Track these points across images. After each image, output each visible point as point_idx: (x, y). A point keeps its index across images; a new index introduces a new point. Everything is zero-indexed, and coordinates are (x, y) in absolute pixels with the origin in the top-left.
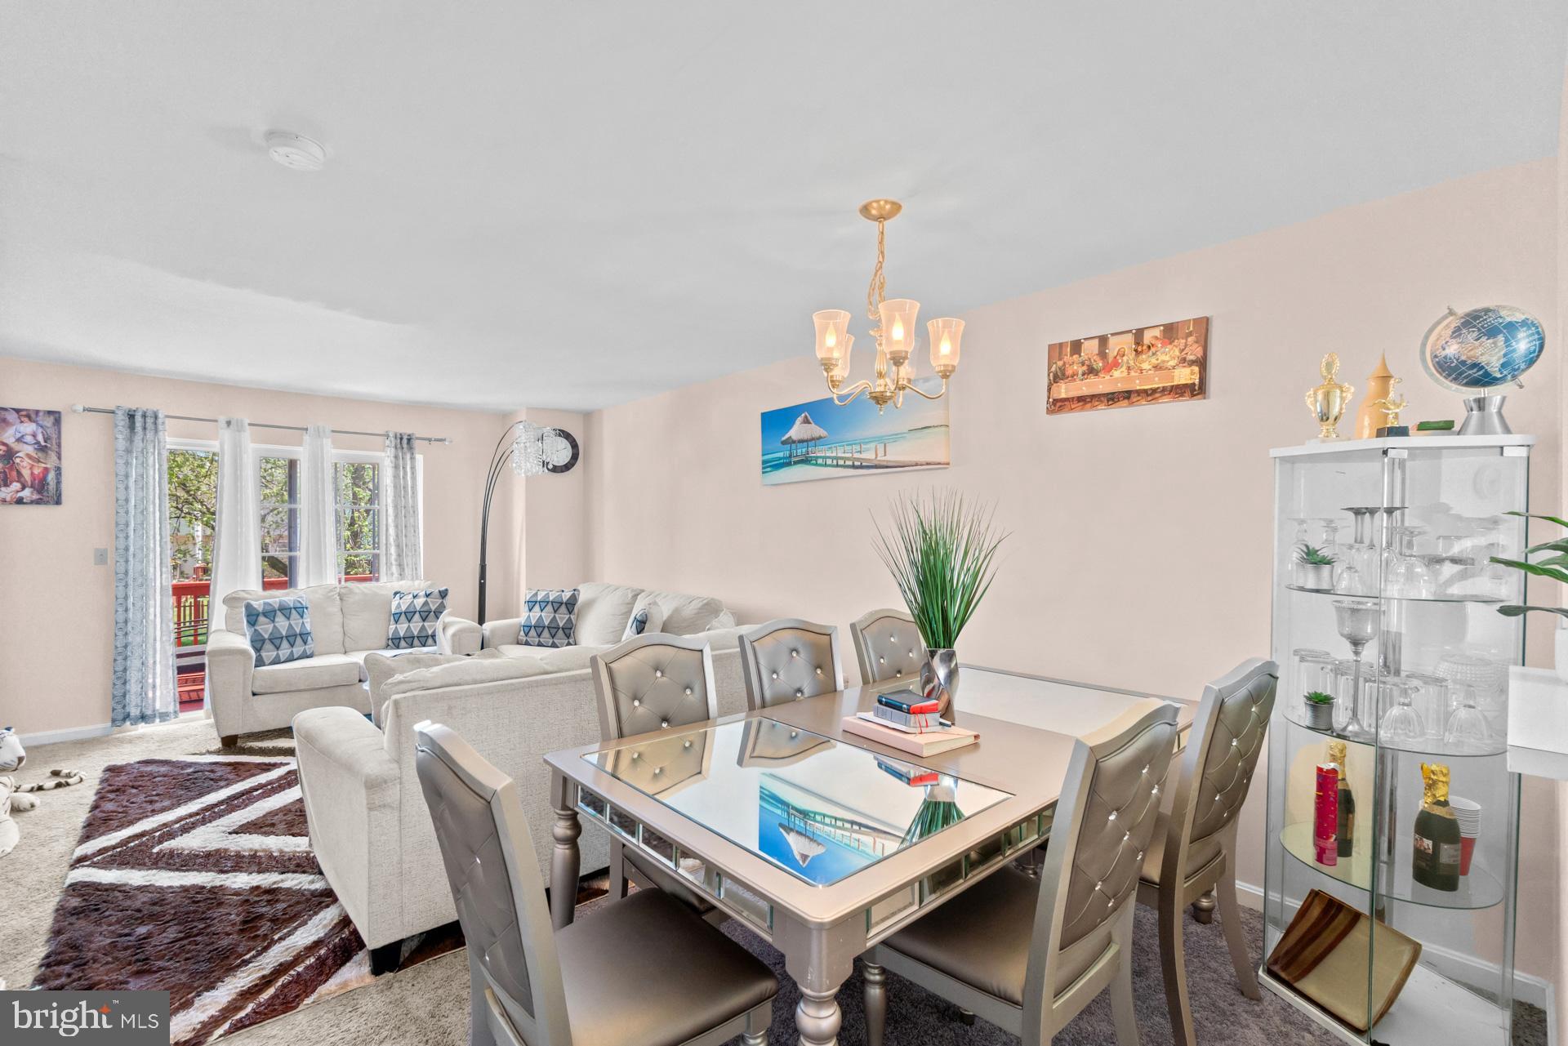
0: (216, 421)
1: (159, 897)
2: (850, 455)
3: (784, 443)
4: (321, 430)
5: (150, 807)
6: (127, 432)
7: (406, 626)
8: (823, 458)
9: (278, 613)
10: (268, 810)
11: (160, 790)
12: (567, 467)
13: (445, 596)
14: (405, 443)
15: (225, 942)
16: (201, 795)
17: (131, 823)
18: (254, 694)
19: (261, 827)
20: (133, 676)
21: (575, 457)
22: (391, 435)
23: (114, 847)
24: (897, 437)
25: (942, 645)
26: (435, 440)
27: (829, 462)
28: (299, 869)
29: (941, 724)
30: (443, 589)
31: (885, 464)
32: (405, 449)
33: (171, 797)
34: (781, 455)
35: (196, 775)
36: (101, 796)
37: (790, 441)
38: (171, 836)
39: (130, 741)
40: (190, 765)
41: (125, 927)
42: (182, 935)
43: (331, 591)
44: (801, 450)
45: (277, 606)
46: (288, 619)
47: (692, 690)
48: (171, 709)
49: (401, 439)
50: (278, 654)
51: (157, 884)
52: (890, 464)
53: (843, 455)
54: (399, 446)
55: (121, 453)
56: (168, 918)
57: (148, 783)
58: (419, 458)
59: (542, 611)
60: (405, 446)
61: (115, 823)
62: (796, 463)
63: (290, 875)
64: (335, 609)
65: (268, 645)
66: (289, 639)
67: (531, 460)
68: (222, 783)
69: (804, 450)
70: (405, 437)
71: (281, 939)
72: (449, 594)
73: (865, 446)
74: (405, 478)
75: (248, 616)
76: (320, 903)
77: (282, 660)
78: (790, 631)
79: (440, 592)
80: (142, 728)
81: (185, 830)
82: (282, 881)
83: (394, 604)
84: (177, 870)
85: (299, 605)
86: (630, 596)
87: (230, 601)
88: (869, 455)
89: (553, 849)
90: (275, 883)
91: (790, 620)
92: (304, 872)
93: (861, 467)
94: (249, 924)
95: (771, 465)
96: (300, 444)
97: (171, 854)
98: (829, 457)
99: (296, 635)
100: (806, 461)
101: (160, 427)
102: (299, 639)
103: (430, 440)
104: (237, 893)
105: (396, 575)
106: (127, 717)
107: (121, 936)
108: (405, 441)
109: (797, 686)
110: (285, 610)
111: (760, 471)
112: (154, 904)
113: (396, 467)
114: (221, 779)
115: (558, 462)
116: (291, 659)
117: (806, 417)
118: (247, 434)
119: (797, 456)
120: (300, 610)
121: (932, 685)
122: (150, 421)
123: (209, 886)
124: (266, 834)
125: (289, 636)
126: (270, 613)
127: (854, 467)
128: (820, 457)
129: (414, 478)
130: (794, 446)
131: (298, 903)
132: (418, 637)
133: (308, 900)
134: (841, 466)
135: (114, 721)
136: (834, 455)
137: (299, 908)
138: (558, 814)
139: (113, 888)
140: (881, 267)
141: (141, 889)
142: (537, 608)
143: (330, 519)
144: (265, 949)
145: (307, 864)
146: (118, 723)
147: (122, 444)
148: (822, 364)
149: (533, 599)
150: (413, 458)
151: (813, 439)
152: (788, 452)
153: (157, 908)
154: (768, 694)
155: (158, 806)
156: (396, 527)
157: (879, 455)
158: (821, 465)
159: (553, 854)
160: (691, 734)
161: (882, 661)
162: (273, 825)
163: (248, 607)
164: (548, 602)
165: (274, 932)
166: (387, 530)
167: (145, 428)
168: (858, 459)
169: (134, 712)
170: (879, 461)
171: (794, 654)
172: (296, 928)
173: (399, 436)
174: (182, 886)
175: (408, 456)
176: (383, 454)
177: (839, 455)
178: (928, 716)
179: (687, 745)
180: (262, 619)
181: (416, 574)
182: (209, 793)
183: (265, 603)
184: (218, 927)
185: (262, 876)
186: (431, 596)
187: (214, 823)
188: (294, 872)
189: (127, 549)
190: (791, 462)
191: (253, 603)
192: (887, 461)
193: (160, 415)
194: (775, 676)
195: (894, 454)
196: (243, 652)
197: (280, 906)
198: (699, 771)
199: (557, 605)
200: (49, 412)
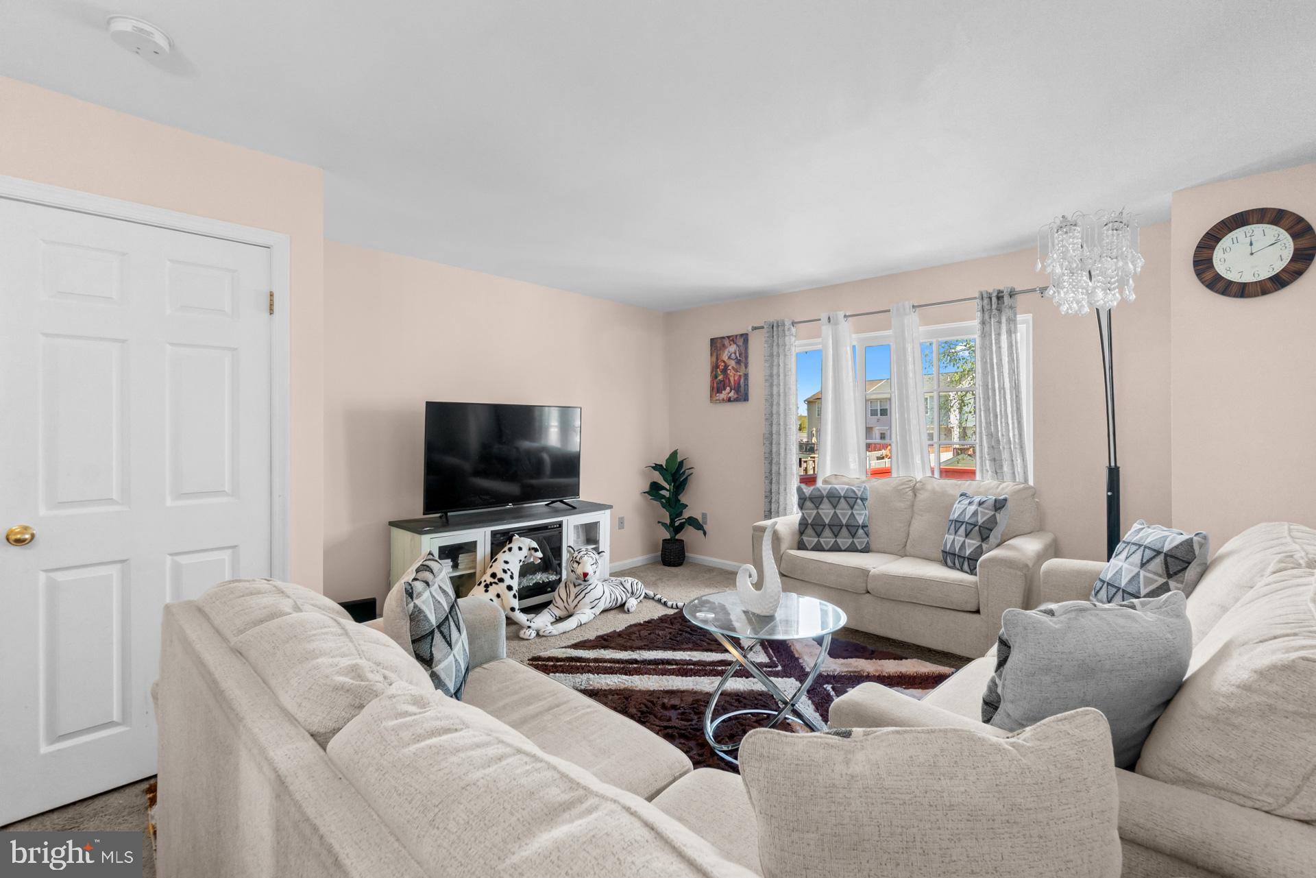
0: (821, 319)
6: (770, 339)
12: (1280, 281)
13: (1001, 508)
14: (994, 304)
21: (1304, 256)
22: (982, 296)
30: (1001, 498)
32: (993, 312)
43: (903, 485)
45: (825, 493)
46: (835, 507)
49: (990, 298)
50: (819, 542)
58: (1025, 319)
66: (834, 528)
79: (996, 500)
96: (888, 328)
99: (841, 526)
102: (845, 530)
108: (994, 300)
115: (1253, 274)
125: (833, 525)
132: (968, 558)
142: (1125, 552)
147: (769, 351)
176: (971, 321)
183: (818, 489)
186: (984, 505)
199: (1149, 554)
200: (742, 335)
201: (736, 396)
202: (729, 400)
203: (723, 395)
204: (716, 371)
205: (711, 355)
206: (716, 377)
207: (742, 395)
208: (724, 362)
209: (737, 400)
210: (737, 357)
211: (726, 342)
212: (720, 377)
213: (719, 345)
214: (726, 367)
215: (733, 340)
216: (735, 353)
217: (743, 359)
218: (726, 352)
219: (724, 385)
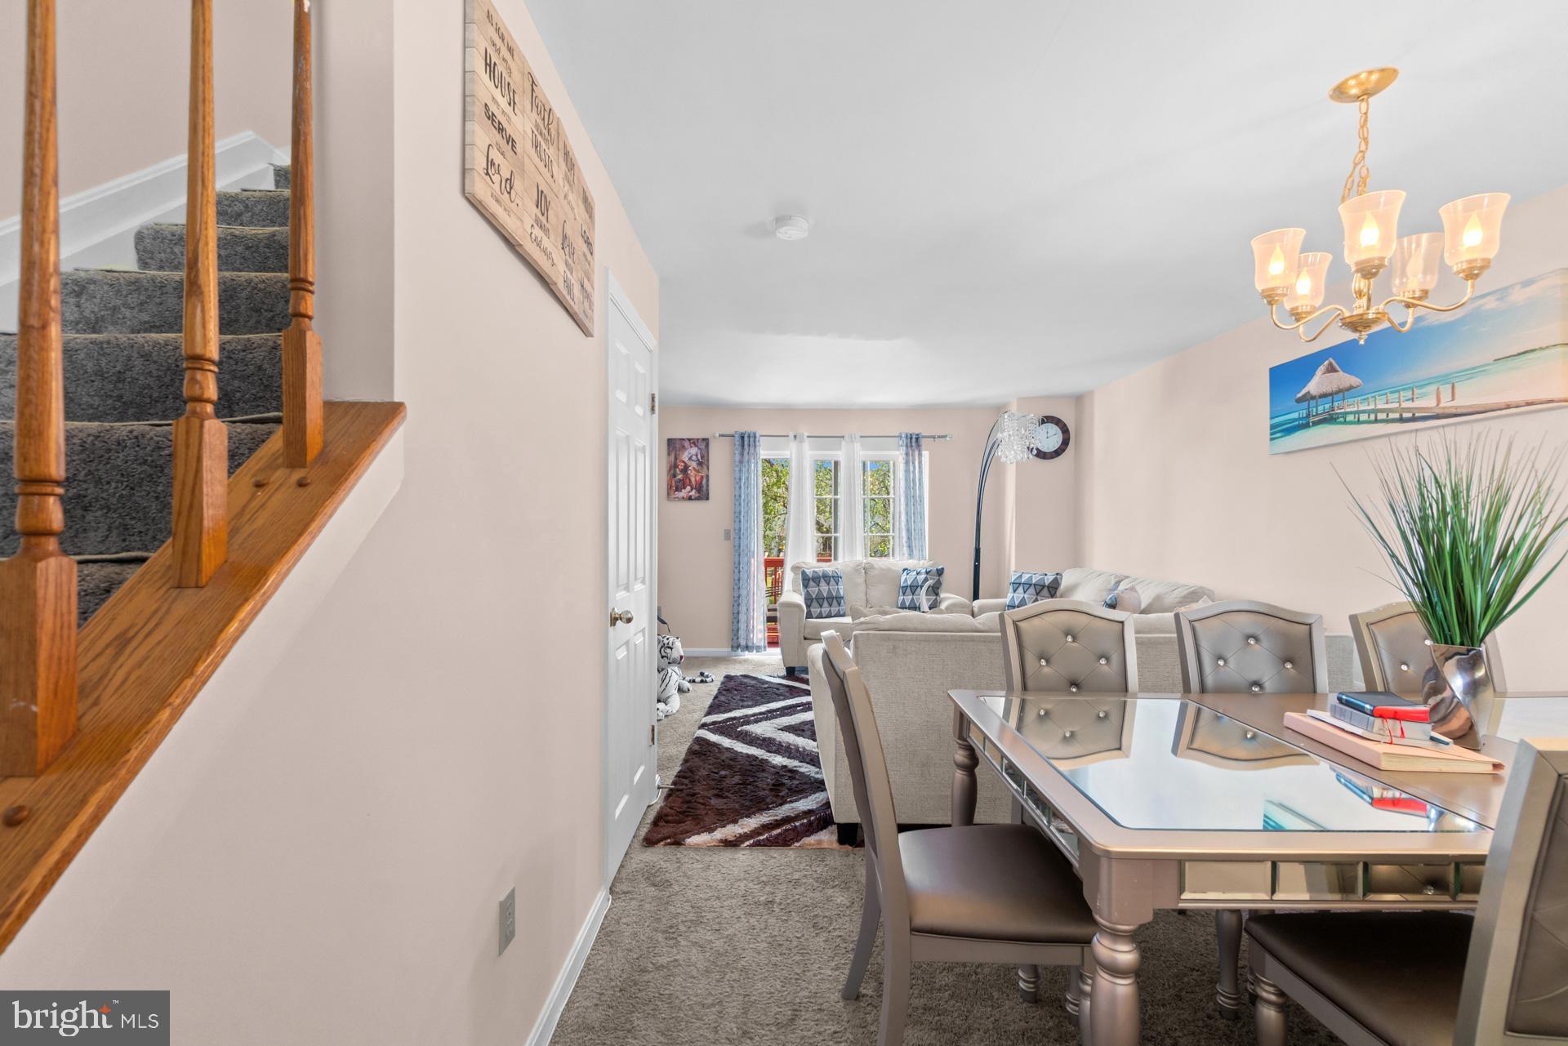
0: (788, 436)
1: (735, 756)
2: (1396, 405)
3: (1299, 401)
4: (853, 437)
5: (741, 704)
6: (740, 448)
7: (910, 597)
8: (1354, 413)
9: (822, 580)
10: (802, 720)
11: (749, 695)
12: (1057, 453)
13: (942, 574)
14: (914, 442)
15: (762, 793)
16: (768, 702)
17: (730, 711)
18: (805, 639)
19: (796, 730)
20: (742, 617)
21: (1065, 442)
22: (903, 436)
23: (720, 722)
24: (1472, 372)
25: (1458, 640)
26: (939, 437)
27: (1364, 417)
28: (812, 763)
29: (1432, 739)
30: (940, 567)
31: (1454, 411)
32: (914, 448)
33: (752, 700)
34: (1295, 415)
35: (768, 690)
36: (720, 692)
37: (1308, 398)
38: (748, 723)
39: (740, 662)
40: (767, 682)
41: (716, 768)
42: (741, 782)
43: (858, 566)
44: (1323, 407)
45: (822, 574)
46: (828, 584)
47: (1108, 659)
48: (762, 644)
49: (911, 438)
50: (821, 611)
51: (735, 749)
52: (1459, 411)
53: (1386, 406)
54: (909, 444)
55: (737, 463)
56: (736, 770)
57: (743, 689)
58: (926, 454)
59: (1025, 592)
60: (914, 444)
61: (723, 709)
62: (1315, 424)
63: (805, 764)
64: (860, 580)
65: (815, 603)
66: (828, 600)
67: (1015, 447)
68: (781, 698)
69: (1327, 406)
70: (914, 436)
71: (791, 802)
72: (945, 572)
73: (1419, 391)
74: (914, 472)
75: (803, 580)
76: (819, 788)
77: (824, 616)
78: (1249, 615)
79: (937, 570)
80: (747, 655)
81: (756, 721)
82: (800, 767)
83: (903, 578)
84: (746, 744)
85: (836, 575)
86: (1113, 582)
87: (795, 569)
88: (1427, 402)
89: (954, 773)
90: (795, 767)
91: (1250, 602)
92: (814, 765)
93: (1414, 419)
94: (777, 787)
95: (1281, 430)
96: (840, 449)
97: (747, 733)
98: (1364, 412)
99: (833, 598)
100: (1330, 419)
101: (757, 444)
102: (835, 601)
103: (934, 438)
104: (774, 767)
105: (906, 555)
106: (738, 646)
107: (713, 772)
108: (914, 440)
109: (1254, 677)
110: (826, 577)
111: (1269, 437)
112: (731, 760)
113: (907, 463)
114: (781, 695)
115: (1048, 448)
116: (829, 616)
117: (1331, 364)
118: (806, 444)
119: (1317, 414)
120: (836, 578)
121: (1439, 697)
122: (752, 440)
123: (760, 758)
124: (799, 735)
125: (829, 598)
126: (817, 579)
127: (1402, 420)
128: (1351, 413)
129: (921, 472)
130: (1313, 403)
131: (806, 783)
133: (812, 783)
134: (1382, 421)
135: (732, 647)
136: (1372, 407)
137: (805, 786)
138: (959, 744)
139: (715, 745)
140: (1364, 157)
141: (727, 749)
142: (1021, 590)
143: (860, 508)
144: (781, 805)
145: (814, 760)
146: (735, 649)
147: (737, 457)
148: (1265, 297)
149: (1018, 581)
150: (920, 455)
151: (1340, 391)
152: (1304, 412)
153: (732, 763)
154: (1210, 680)
155: (745, 703)
156: (907, 513)
157: (1442, 400)
158: (1351, 423)
159: (954, 776)
160: (1108, 704)
161: (1404, 668)
162: (803, 731)
163: (804, 573)
164: (1031, 585)
165: (788, 796)
166: (900, 517)
167: (749, 446)
168: (1408, 410)
169: (743, 643)
170: (1443, 408)
171: (1252, 641)
172: (801, 799)
173: (909, 436)
174: (747, 754)
175: (916, 453)
176: (897, 453)
177: (1379, 407)
178: (1406, 725)
179: (1101, 715)
180: (811, 583)
181: (922, 555)
182: (773, 702)
183: (814, 571)
184: (760, 784)
185: (789, 760)
186: (932, 573)
187: (772, 721)
188: (807, 763)
189: (740, 530)
190: (1308, 423)
191: (806, 570)
192: (1456, 408)
193: (757, 436)
194: (1221, 663)
195: (1468, 395)
196: (798, 606)
197: (797, 782)
198: (1118, 747)
199: (1038, 588)
200: (704, 439)
201: (697, 495)
202: (690, 498)
203: (683, 493)
204: (675, 471)
205: (669, 454)
206: (675, 476)
207: (702, 493)
208: (684, 462)
209: (698, 499)
210: (698, 460)
211: (687, 444)
212: (680, 477)
213: (677, 446)
214: (686, 468)
215: (694, 443)
216: (697, 455)
217: (703, 462)
218: (686, 453)
219: (684, 484)
